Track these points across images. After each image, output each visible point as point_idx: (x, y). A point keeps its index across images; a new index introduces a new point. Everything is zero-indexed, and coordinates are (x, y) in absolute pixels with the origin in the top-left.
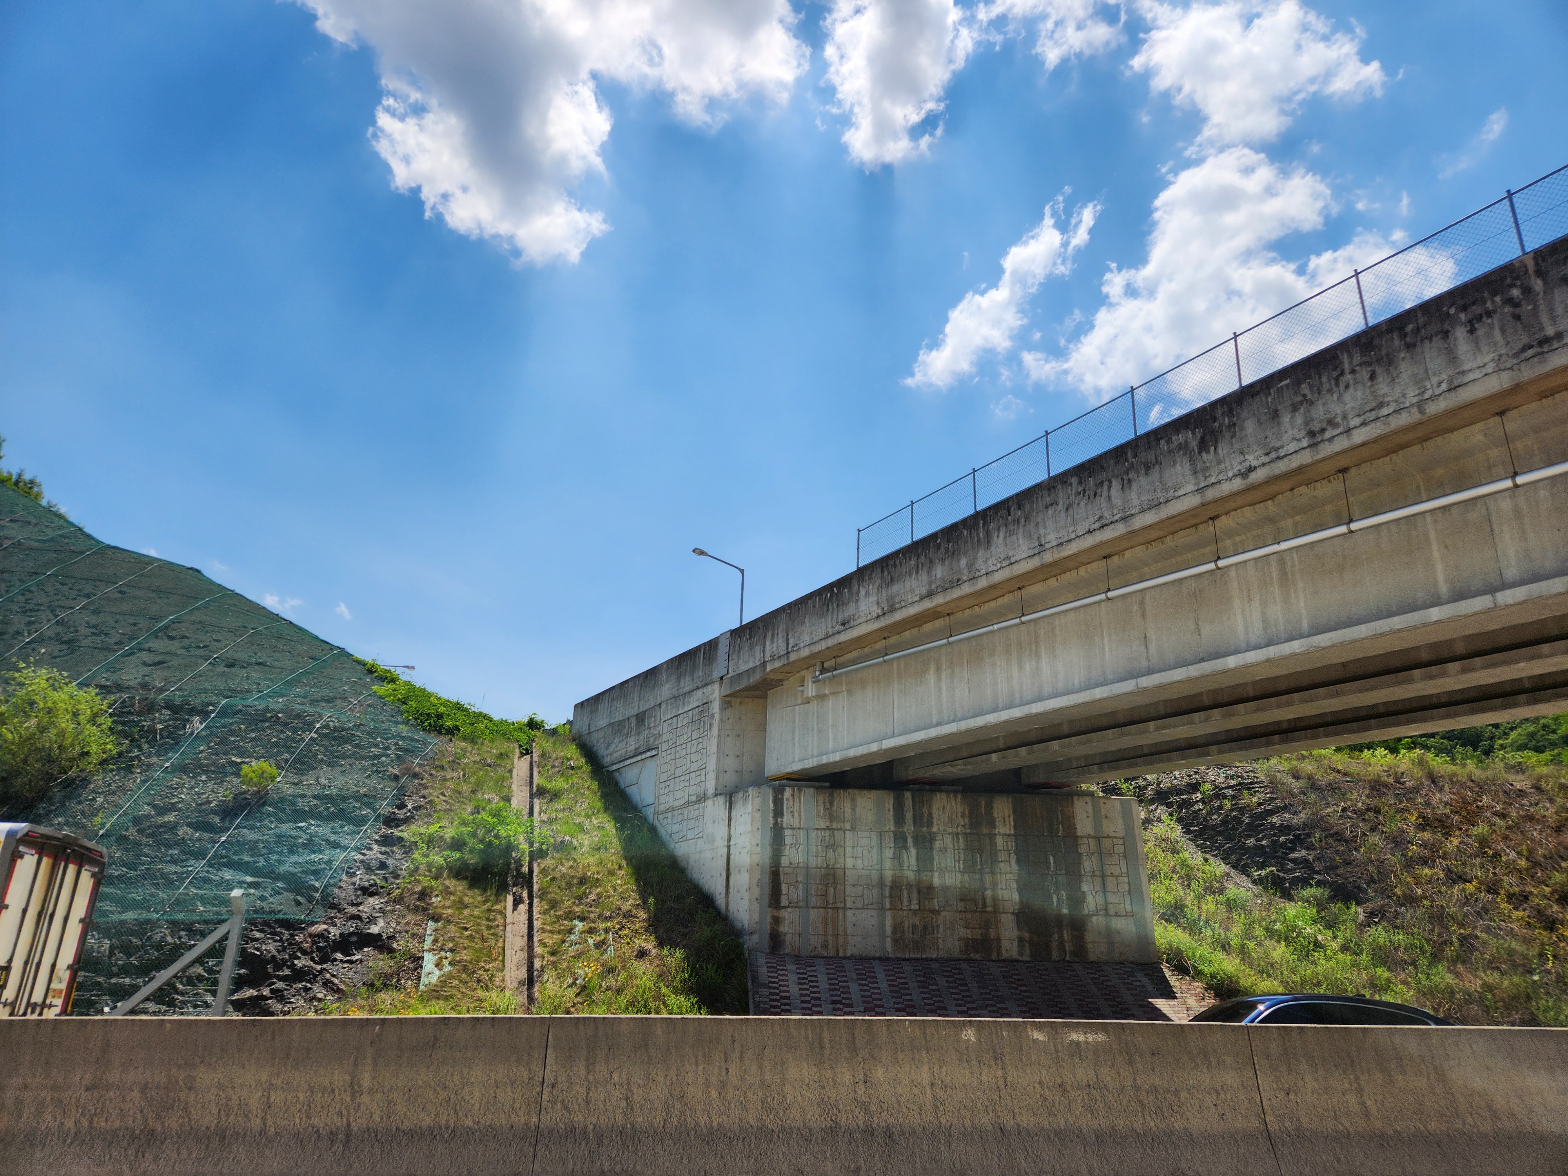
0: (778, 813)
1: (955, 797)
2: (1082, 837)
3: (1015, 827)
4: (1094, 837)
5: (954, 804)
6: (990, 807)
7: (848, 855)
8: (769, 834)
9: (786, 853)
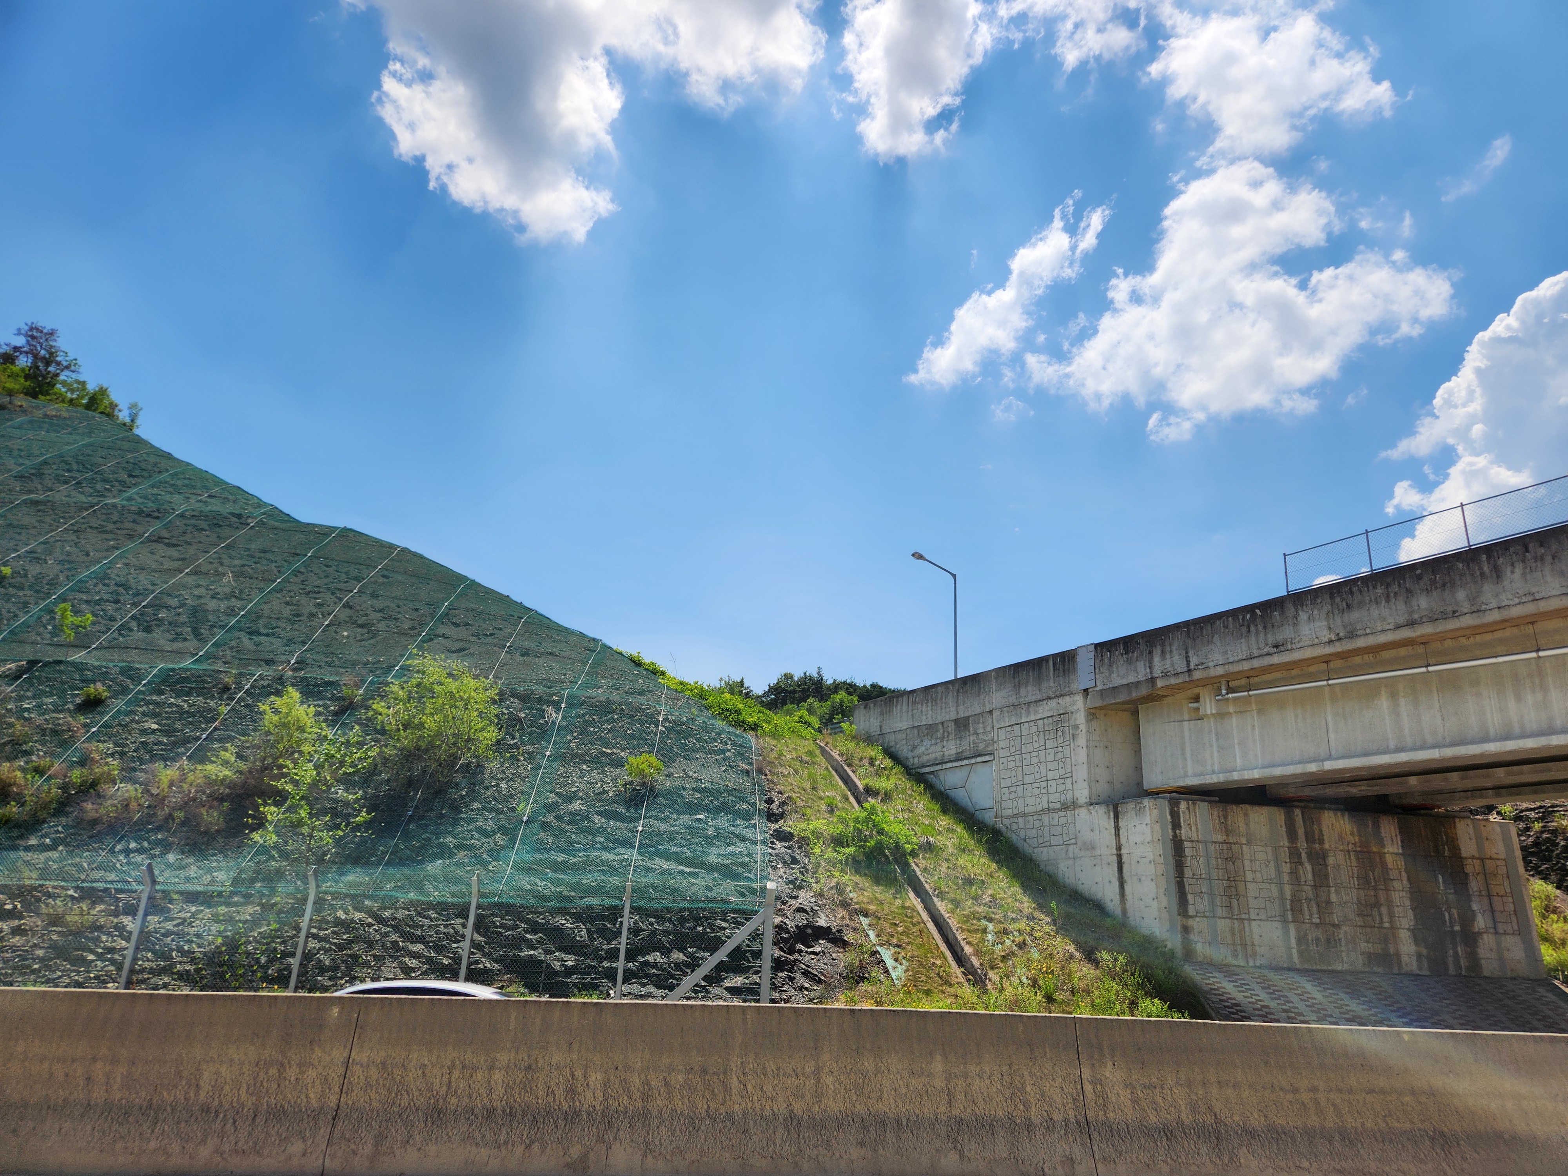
0: (1176, 825)
1: (1343, 815)
2: (1466, 858)
3: (1403, 847)
4: (1478, 859)
5: (1342, 822)
6: (1376, 825)
7: (1247, 868)
8: (1170, 845)
9: (1188, 864)
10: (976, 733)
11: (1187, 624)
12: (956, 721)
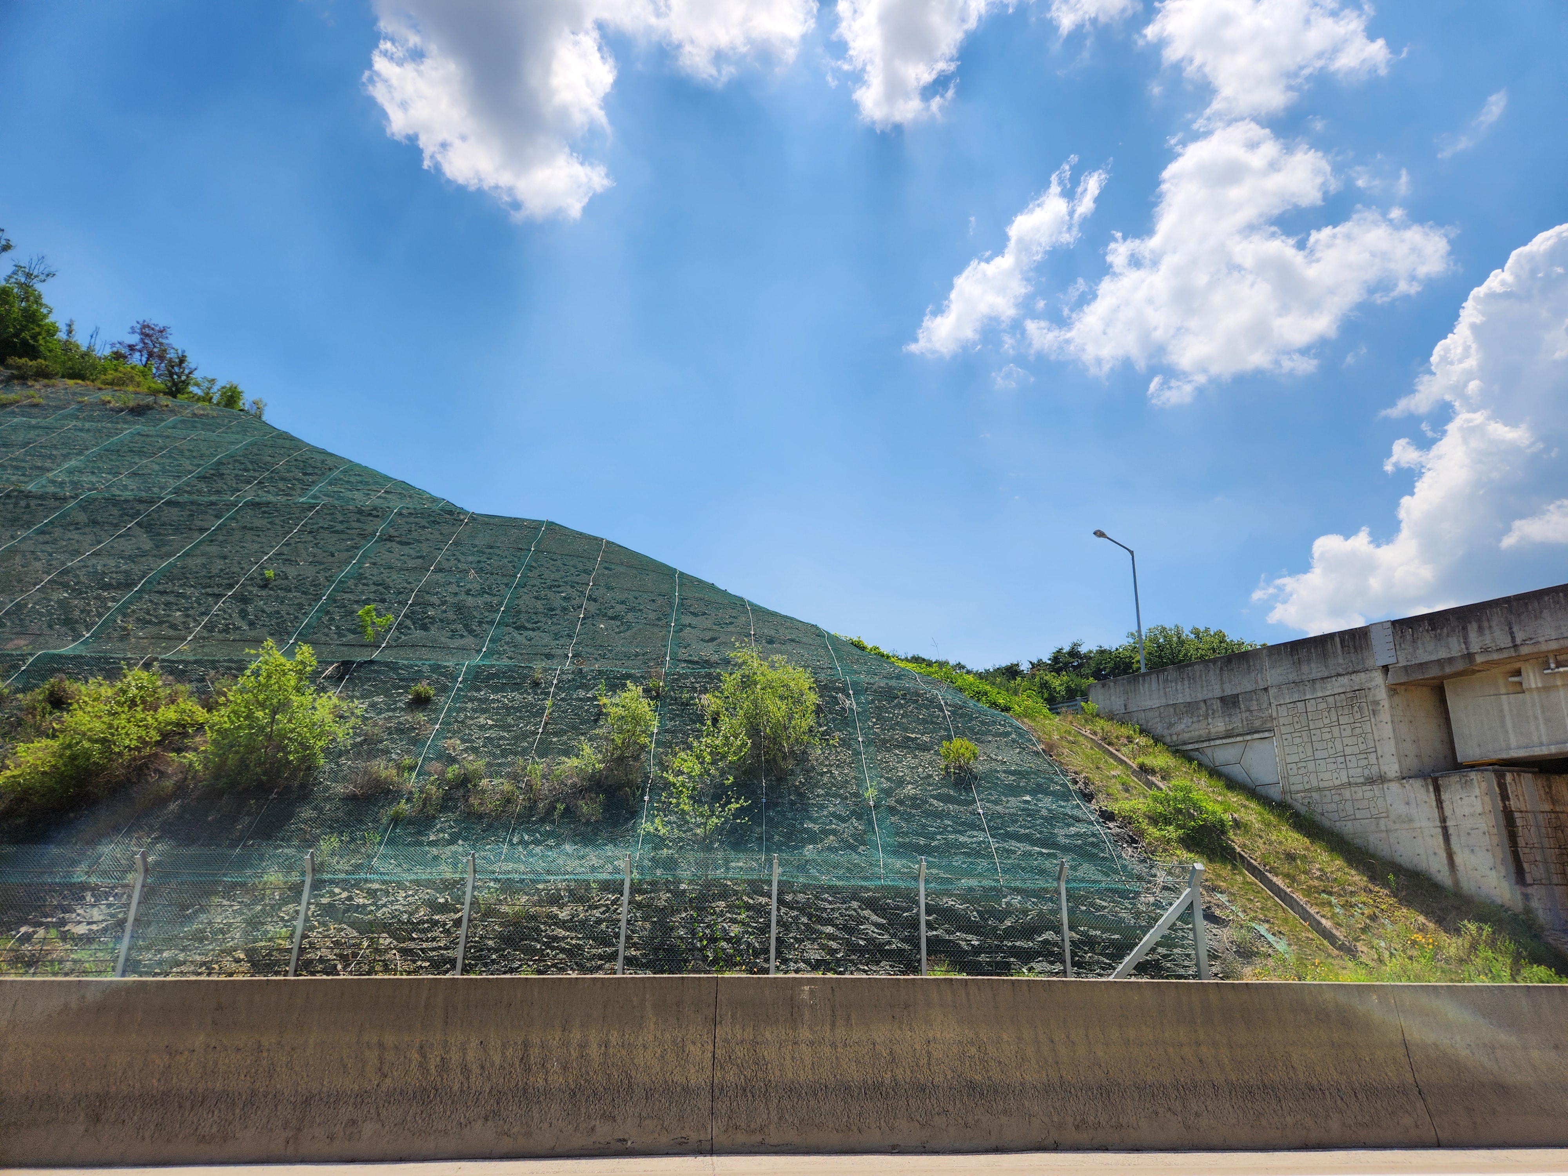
0: (1505, 797)
8: (1501, 816)
9: (1520, 834)
10: (1248, 710)
11: (1507, 600)
12: (1222, 699)
